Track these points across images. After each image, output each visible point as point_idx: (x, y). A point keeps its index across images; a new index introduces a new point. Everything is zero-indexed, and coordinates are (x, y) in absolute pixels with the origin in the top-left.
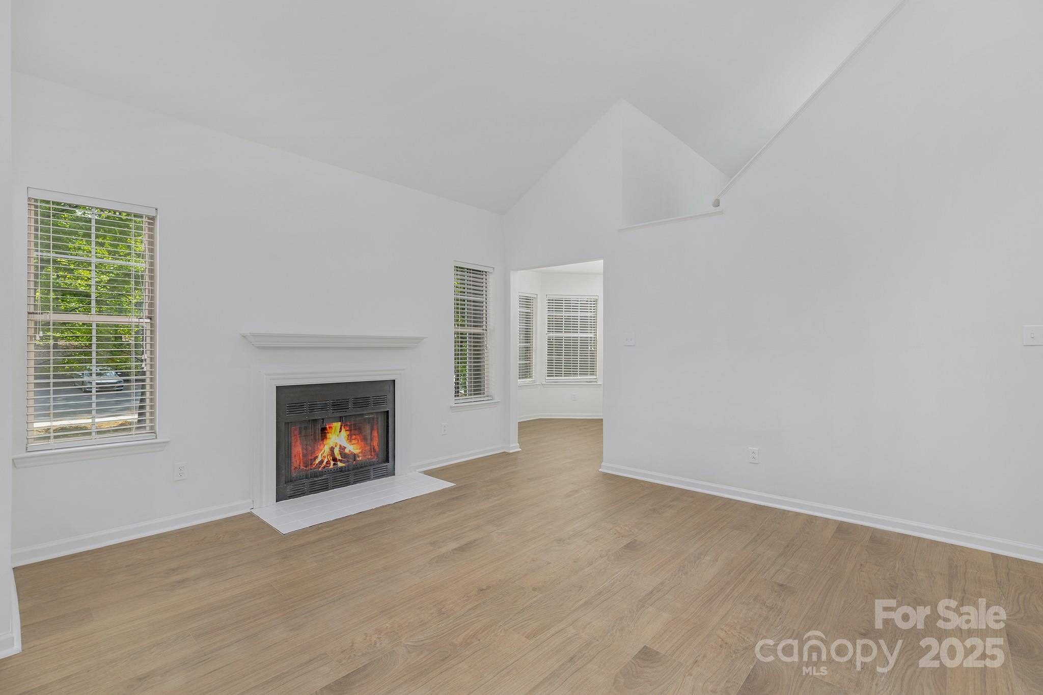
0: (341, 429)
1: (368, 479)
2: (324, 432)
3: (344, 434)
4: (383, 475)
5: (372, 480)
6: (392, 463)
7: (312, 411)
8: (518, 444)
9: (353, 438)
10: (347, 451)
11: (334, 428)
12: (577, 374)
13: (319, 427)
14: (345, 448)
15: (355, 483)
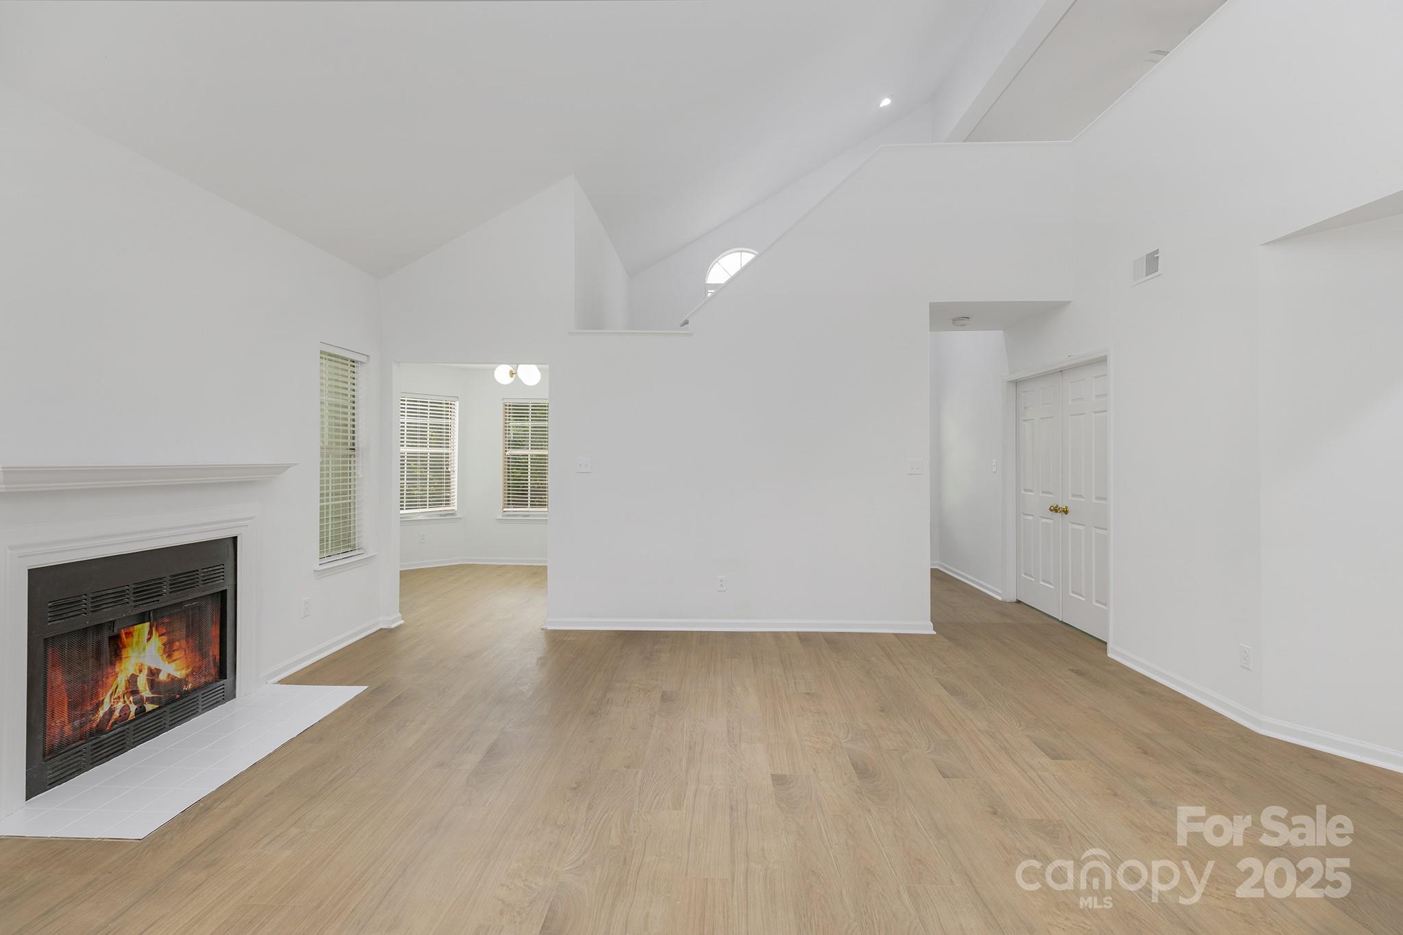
0: (150, 633)
1: (195, 713)
2: (116, 648)
3: (157, 642)
4: (217, 702)
5: (201, 714)
6: (232, 678)
7: (96, 609)
8: (400, 615)
9: (175, 648)
10: (162, 677)
11: (136, 634)
12: (426, 505)
13: (106, 634)
14: (159, 671)
15: (172, 726)
